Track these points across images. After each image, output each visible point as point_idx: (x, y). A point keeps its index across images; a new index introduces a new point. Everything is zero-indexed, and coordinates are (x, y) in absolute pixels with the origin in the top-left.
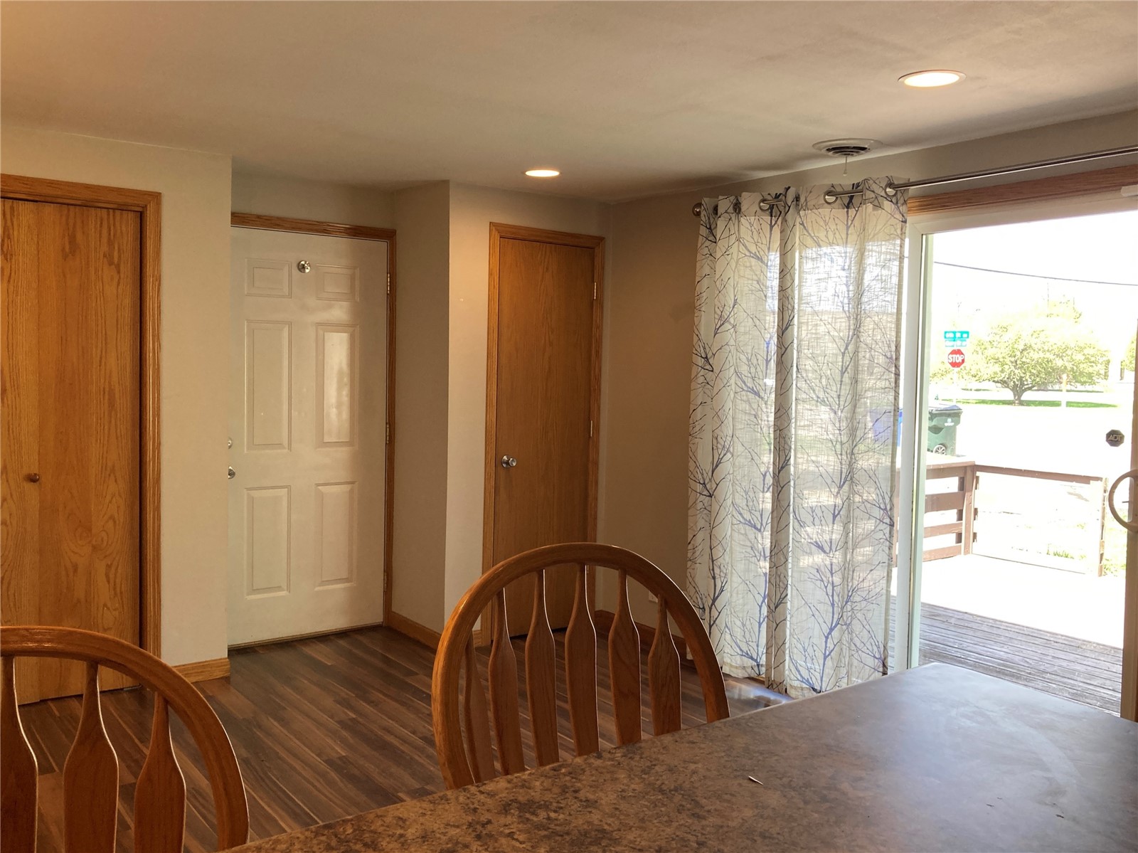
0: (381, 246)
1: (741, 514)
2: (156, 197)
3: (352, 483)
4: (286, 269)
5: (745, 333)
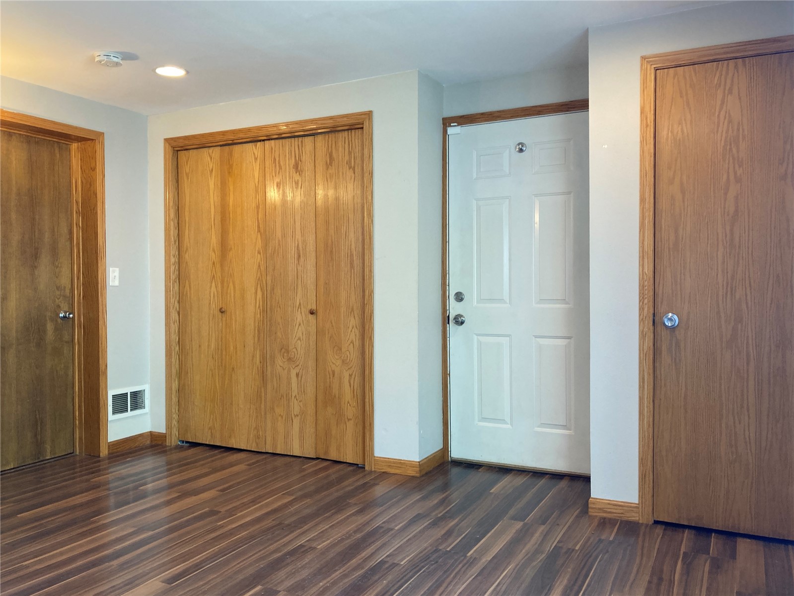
2: (370, 114)
3: (568, 338)
4: (506, 154)
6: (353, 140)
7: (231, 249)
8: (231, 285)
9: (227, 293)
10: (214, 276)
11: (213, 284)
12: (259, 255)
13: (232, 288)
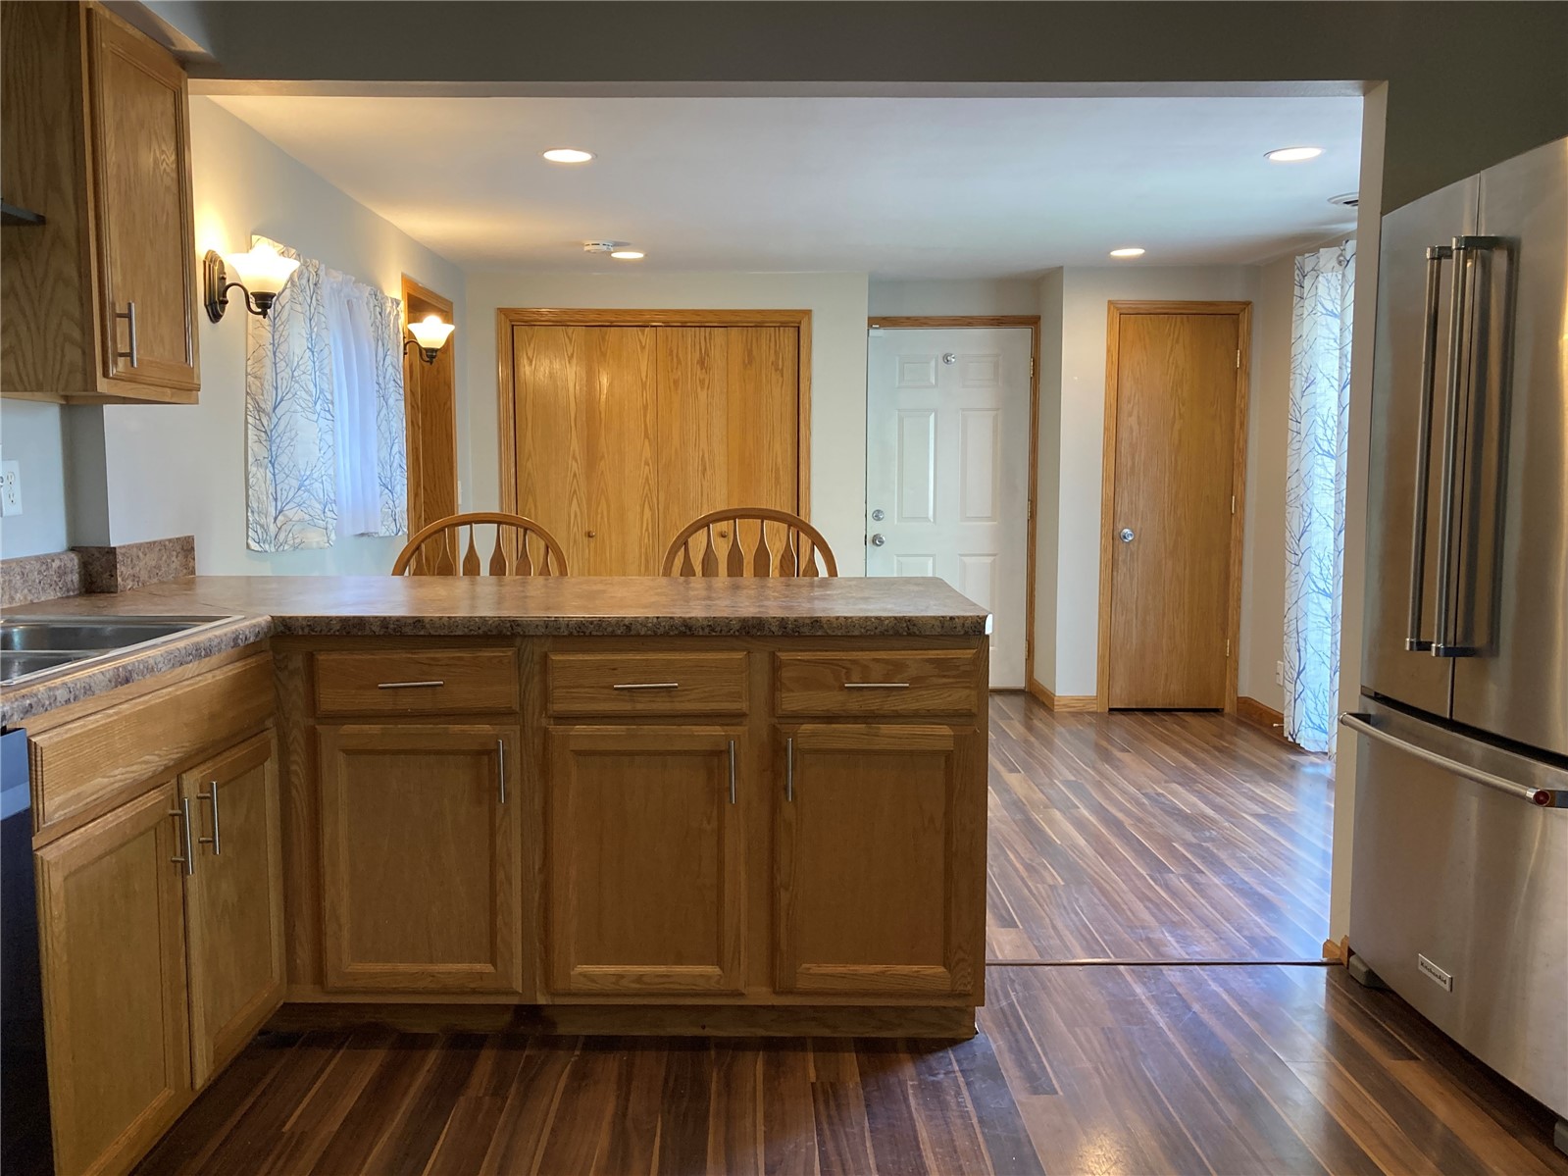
0: (1026, 332)
1: (1314, 583)
2: (808, 313)
3: (995, 555)
4: (933, 363)
5: (1321, 395)
6: (782, 338)
7: (603, 457)
8: (603, 502)
9: (597, 513)
10: (575, 491)
11: (575, 500)
12: (647, 467)
13: (605, 507)
